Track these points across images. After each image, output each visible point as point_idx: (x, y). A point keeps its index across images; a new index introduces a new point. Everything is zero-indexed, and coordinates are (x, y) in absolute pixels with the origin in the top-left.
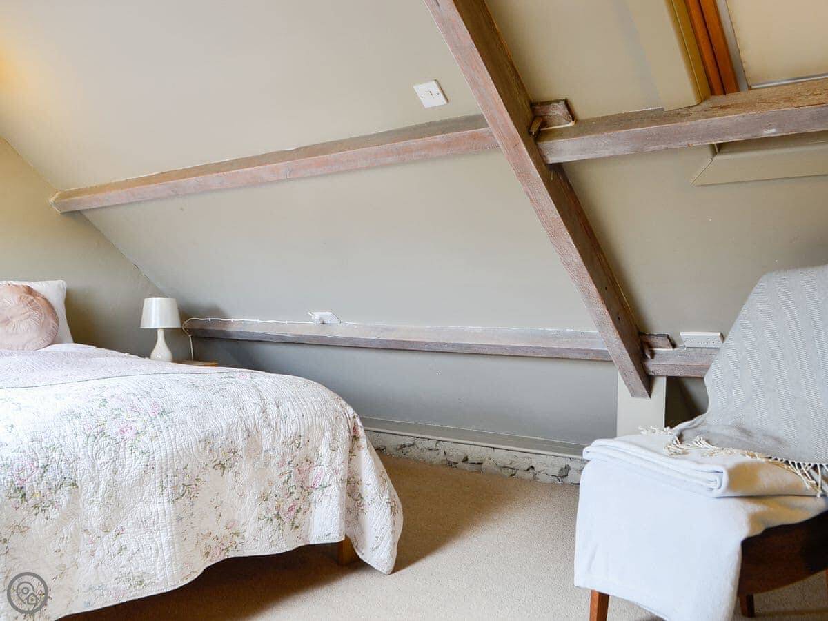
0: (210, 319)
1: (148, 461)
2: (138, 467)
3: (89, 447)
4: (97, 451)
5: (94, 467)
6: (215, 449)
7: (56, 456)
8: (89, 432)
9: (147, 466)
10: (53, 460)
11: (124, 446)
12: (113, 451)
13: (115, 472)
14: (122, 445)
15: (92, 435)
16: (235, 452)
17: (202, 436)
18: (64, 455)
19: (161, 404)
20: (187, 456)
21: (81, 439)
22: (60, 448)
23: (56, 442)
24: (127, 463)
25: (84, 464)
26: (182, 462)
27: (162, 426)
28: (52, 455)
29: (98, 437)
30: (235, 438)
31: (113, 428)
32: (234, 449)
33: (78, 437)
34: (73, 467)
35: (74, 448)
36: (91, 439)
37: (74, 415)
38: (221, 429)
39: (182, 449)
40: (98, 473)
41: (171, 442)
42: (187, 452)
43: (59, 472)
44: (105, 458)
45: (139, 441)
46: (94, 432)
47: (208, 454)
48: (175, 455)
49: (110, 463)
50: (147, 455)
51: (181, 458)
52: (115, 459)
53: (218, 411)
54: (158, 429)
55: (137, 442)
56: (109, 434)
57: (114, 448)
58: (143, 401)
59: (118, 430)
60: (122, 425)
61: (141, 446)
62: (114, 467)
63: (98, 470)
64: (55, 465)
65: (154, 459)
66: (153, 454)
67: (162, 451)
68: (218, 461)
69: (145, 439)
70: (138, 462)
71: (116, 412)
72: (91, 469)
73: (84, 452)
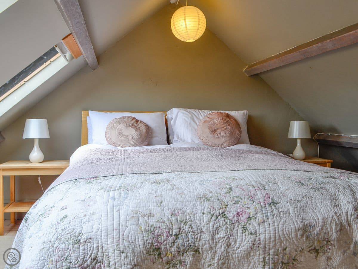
0: (329, 134)
1: (255, 240)
2: (247, 245)
3: (211, 224)
4: (217, 228)
5: (213, 240)
6: (311, 237)
7: (186, 228)
8: (213, 212)
9: (254, 244)
10: (184, 231)
11: (238, 226)
12: (228, 229)
13: (229, 245)
14: (236, 225)
15: (215, 214)
16: (328, 241)
17: (301, 225)
18: (192, 228)
19: (271, 196)
20: (287, 240)
21: (206, 218)
22: (190, 223)
23: (188, 217)
24: (238, 240)
25: (206, 237)
26: (283, 245)
27: (269, 214)
28: (184, 227)
29: (219, 217)
30: (329, 230)
31: (231, 212)
32: (327, 238)
33: (205, 215)
34: (197, 238)
35: (200, 223)
36: (214, 218)
37: (206, 198)
38: (317, 221)
39: (284, 234)
40: (216, 244)
41: (275, 228)
42: (287, 237)
43: (187, 240)
44: (222, 234)
45: (249, 224)
46: (217, 213)
47: (305, 240)
48: (277, 238)
49: (225, 239)
50: (254, 236)
51: (281, 242)
52: (229, 235)
53: (317, 206)
54: (266, 216)
55: (248, 224)
56: (227, 215)
57: (230, 227)
58: (259, 193)
59: (235, 213)
60: (239, 210)
61: (250, 228)
62: (229, 242)
63: (216, 242)
64: (184, 235)
65: (259, 240)
66: (260, 235)
67: (267, 235)
68: (313, 246)
69: (254, 223)
70: (247, 240)
71: (236, 199)
72: (211, 242)
73: (207, 227)
